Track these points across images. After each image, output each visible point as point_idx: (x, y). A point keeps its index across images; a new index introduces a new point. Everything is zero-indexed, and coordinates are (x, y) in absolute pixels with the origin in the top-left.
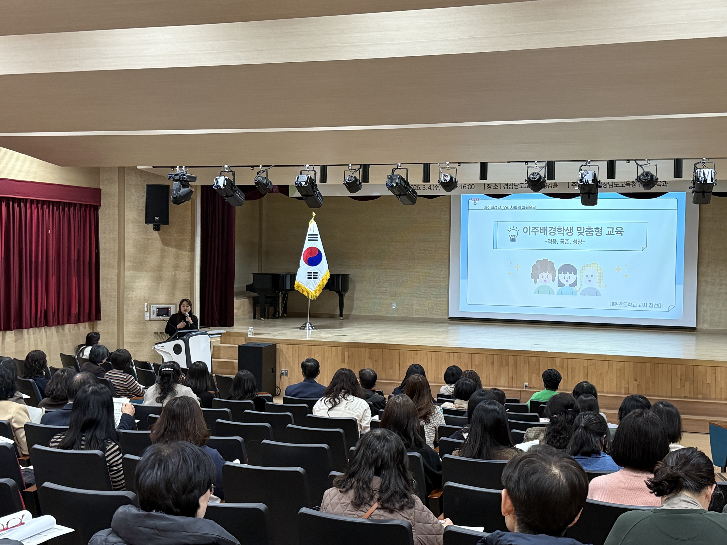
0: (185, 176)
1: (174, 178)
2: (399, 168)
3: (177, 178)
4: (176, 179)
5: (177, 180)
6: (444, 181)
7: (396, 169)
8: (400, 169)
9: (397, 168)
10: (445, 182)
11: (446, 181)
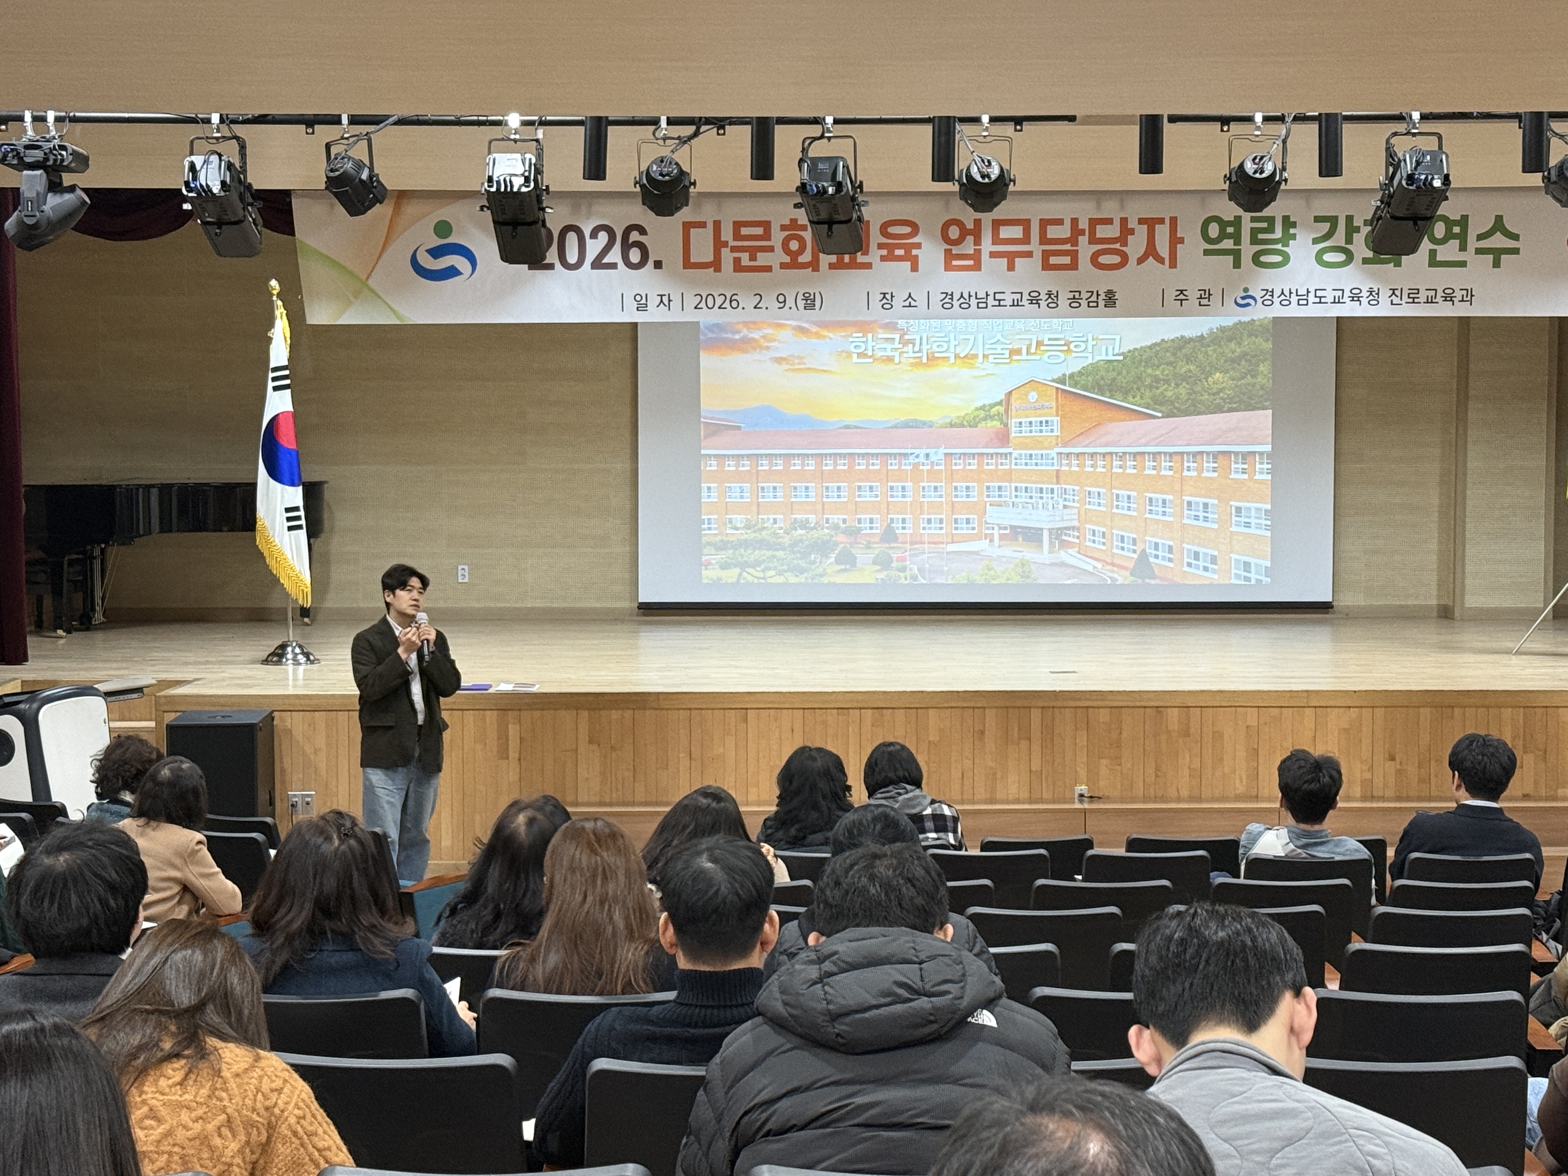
0: (64, 153)
1: (21, 159)
2: (827, 135)
3: (36, 155)
4: (27, 160)
5: (33, 166)
6: (983, 177)
7: (815, 139)
8: (829, 138)
9: (822, 137)
10: (987, 180)
11: (988, 176)
